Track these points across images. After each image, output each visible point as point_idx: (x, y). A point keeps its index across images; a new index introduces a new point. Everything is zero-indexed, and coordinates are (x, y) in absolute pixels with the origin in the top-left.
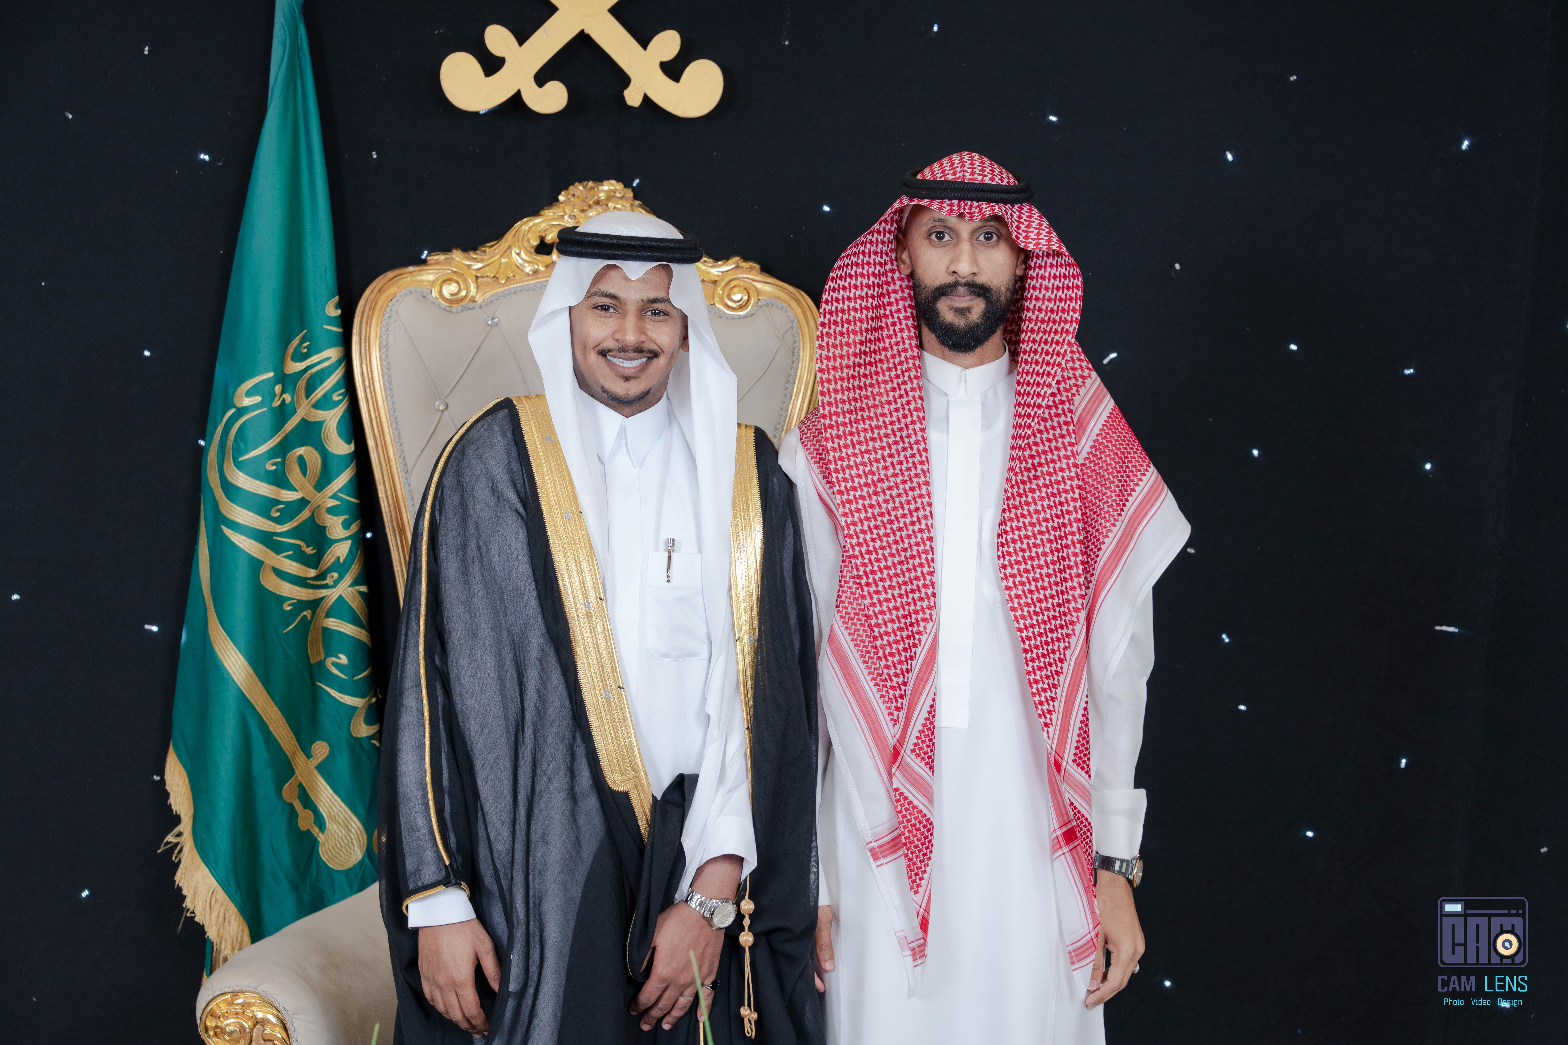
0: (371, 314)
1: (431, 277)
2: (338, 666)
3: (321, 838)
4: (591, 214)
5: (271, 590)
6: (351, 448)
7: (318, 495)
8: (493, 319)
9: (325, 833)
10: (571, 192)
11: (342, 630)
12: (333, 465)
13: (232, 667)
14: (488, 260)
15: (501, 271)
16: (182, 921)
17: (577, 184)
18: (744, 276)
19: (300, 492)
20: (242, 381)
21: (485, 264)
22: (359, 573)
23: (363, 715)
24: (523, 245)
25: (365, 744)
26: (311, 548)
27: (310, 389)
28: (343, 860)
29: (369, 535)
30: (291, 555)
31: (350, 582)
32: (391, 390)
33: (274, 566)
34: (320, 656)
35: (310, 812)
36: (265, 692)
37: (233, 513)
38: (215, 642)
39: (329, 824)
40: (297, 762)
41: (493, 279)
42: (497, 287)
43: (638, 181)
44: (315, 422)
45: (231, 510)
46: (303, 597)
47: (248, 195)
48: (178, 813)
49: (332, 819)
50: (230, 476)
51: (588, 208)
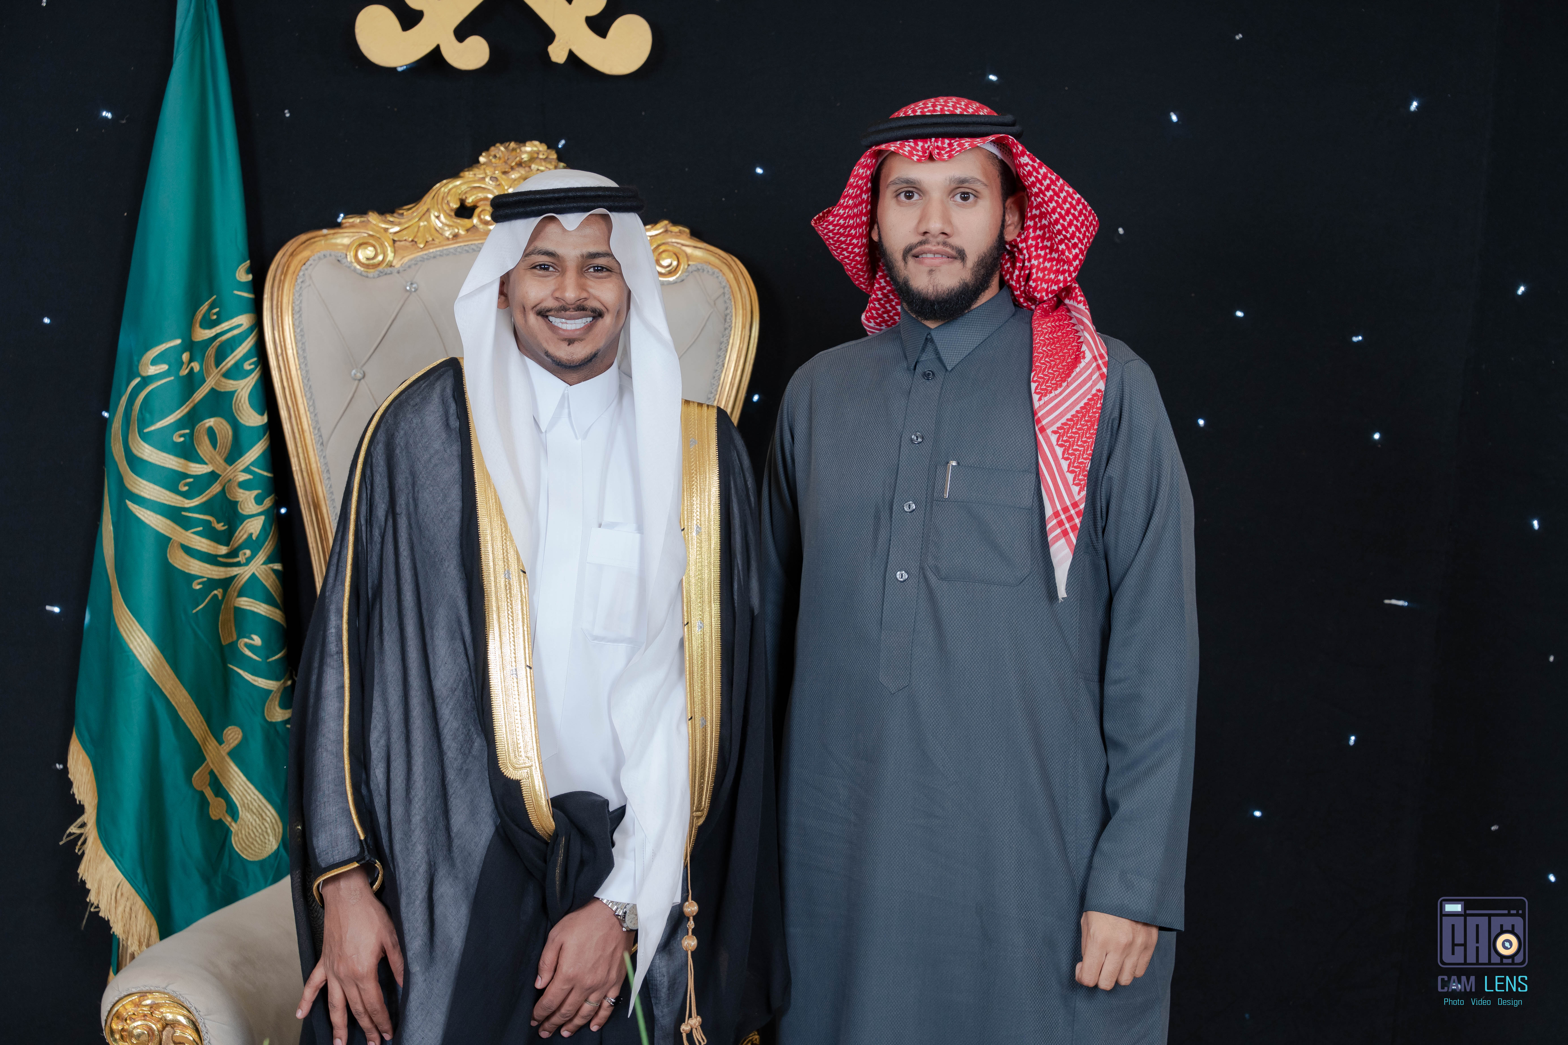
0: (283, 277)
1: (346, 241)
2: (250, 647)
3: (234, 827)
4: (513, 176)
5: (179, 567)
6: (263, 420)
7: (229, 468)
8: (412, 284)
9: (238, 822)
10: (493, 153)
11: (255, 610)
12: (244, 438)
13: (138, 648)
14: (406, 223)
15: (419, 234)
16: (86, 917)
17: (498, 145)
18: (674, 240)
19: (210, 466)
20: (147, 349)
21: (403, 227)
22: (273, 551)
23: (278, 699)
24: (443, 207)
25: (279, 729)
26: (222, 524)
27: (220, 357)
28: (257, 850)
29: (283, 511)
30: (200, 531)
31: (264, 559)
32: (305, 358)
33: (183, 543)
34: (232, 638)
35: (222, 801)
36: (173, 675)
37: (138, 487)
38: (120, 623)
39: (242, 812)
40: (208, 748)
41: (411, 243)
42: (415, 251)
43: (563, 142)
44: (225, 393)
45: (137, 484)
46: (213, 575)
47: (153, 154)
48: (82, 803)
49: (245, 807)
50: (135, 449)
51: (510, 170)
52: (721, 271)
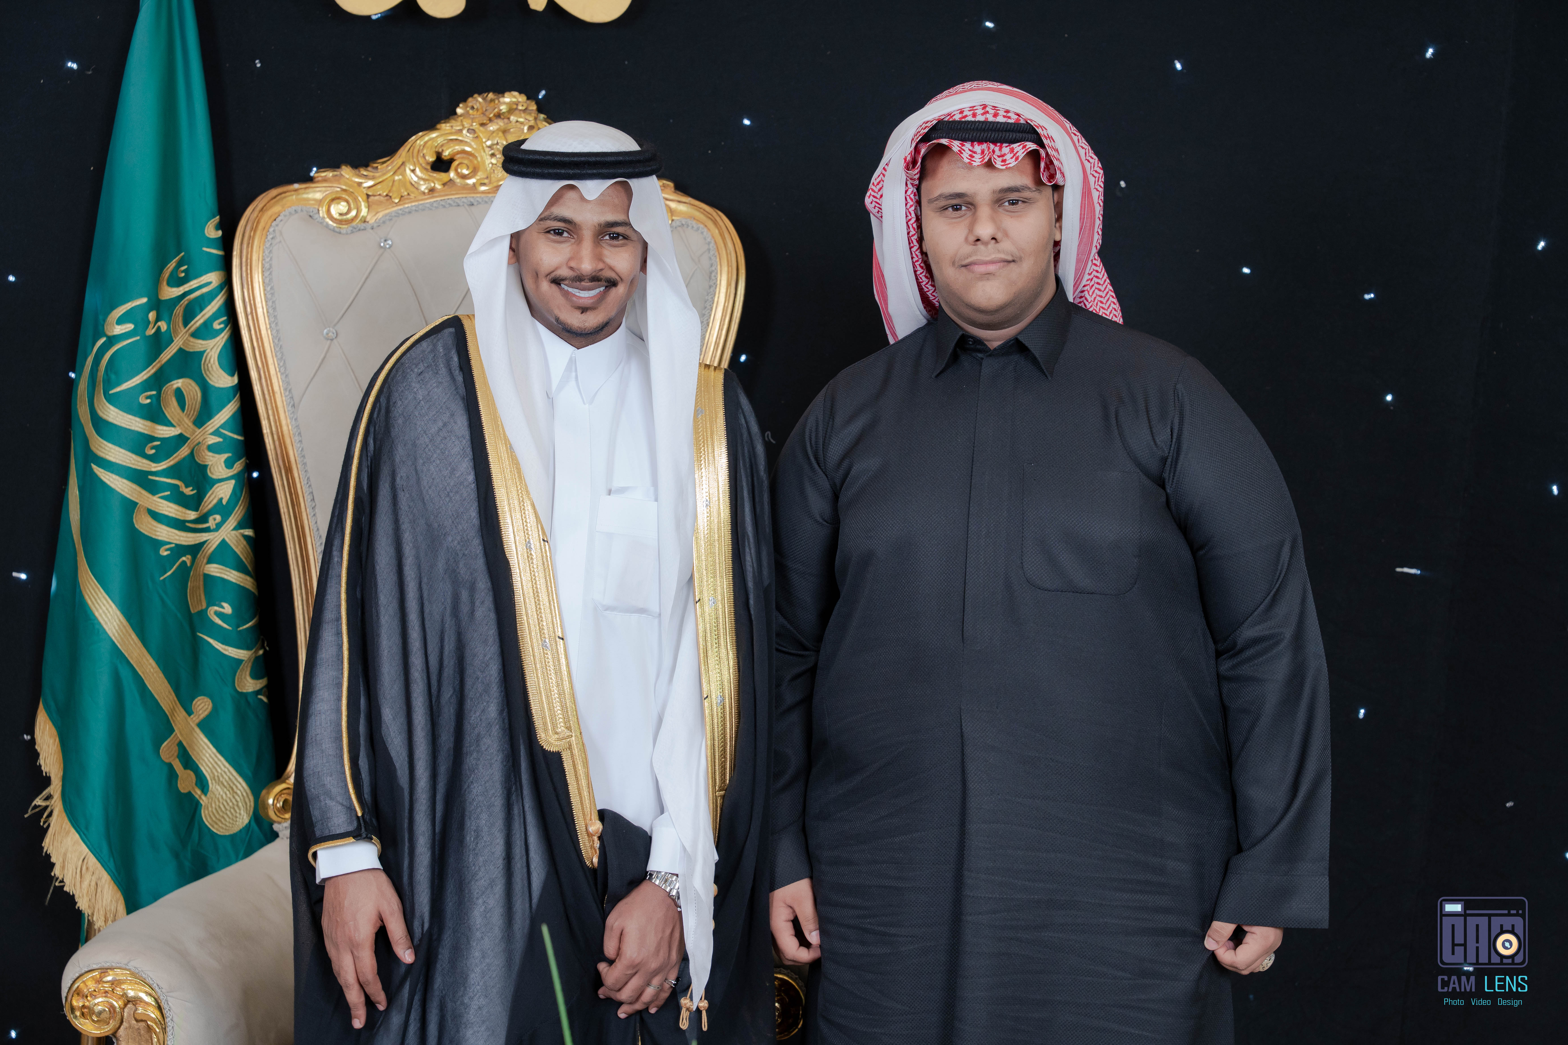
0: (252, 234)
1: (318, 196)
2: (220, 615)
3: (204, 800)
4: (491, 128)
5: (146, 533)
6: (233, 381)
7: (198, 431)
8: (385, 241)
9: (208, 795)
10: (470, 104)
11: (226, 577)
12: (213, 400)
13: (104, 616)
14: (380, 177)
15: (394, 189)
16: (51, 891)
17: (476, 95)
19: (178, 428)
20: (113, 308)
21: (378, 181)
22: (244, 516)
23: (249, 669)
24: (418, 161)
25: (250, 700)
26: (191, 488)
27: (189, 316)
28: (228, 824)
29: (254, 475)
30: (168, 495)
31: (234, 525)
32: (275, 317)
33: (150, 508)
34: (202, 606)
35: (192, 773)
36: (139, 644)
37: (103, 450)
38: (85, 590)
39: (212, 785)
40: (176, 718)
41: (386, 198)
42: (390, 206)
43: (543, 92)
44: (194, 352)
45: (101, 447)
46: (181, 541)
47: (119, 106)
48: (48, 775)
49: (215, 780)
50: (101, 410)
51: (488, 122)
52: (706, 226)
